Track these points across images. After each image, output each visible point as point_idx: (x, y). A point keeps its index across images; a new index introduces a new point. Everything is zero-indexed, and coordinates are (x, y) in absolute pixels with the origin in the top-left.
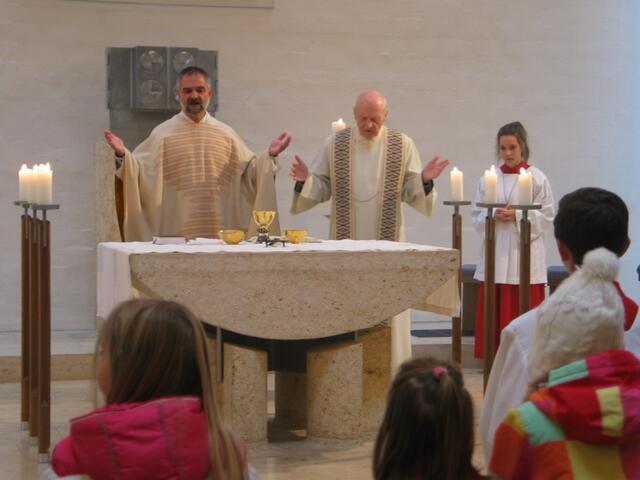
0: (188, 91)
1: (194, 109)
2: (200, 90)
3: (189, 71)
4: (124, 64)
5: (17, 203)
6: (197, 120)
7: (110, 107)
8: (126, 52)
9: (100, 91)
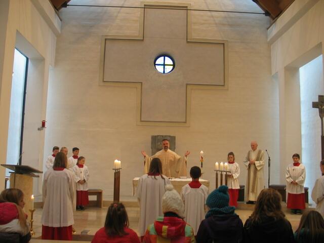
0: (164, 144)
1: (166, 148)
2: (167, 144)
3: (164, 140)
4: (155, 139)
5: (113, 169)
6: (166, 151)
7: (152, 148)
8: (155, 136)
9: (150, 145)
